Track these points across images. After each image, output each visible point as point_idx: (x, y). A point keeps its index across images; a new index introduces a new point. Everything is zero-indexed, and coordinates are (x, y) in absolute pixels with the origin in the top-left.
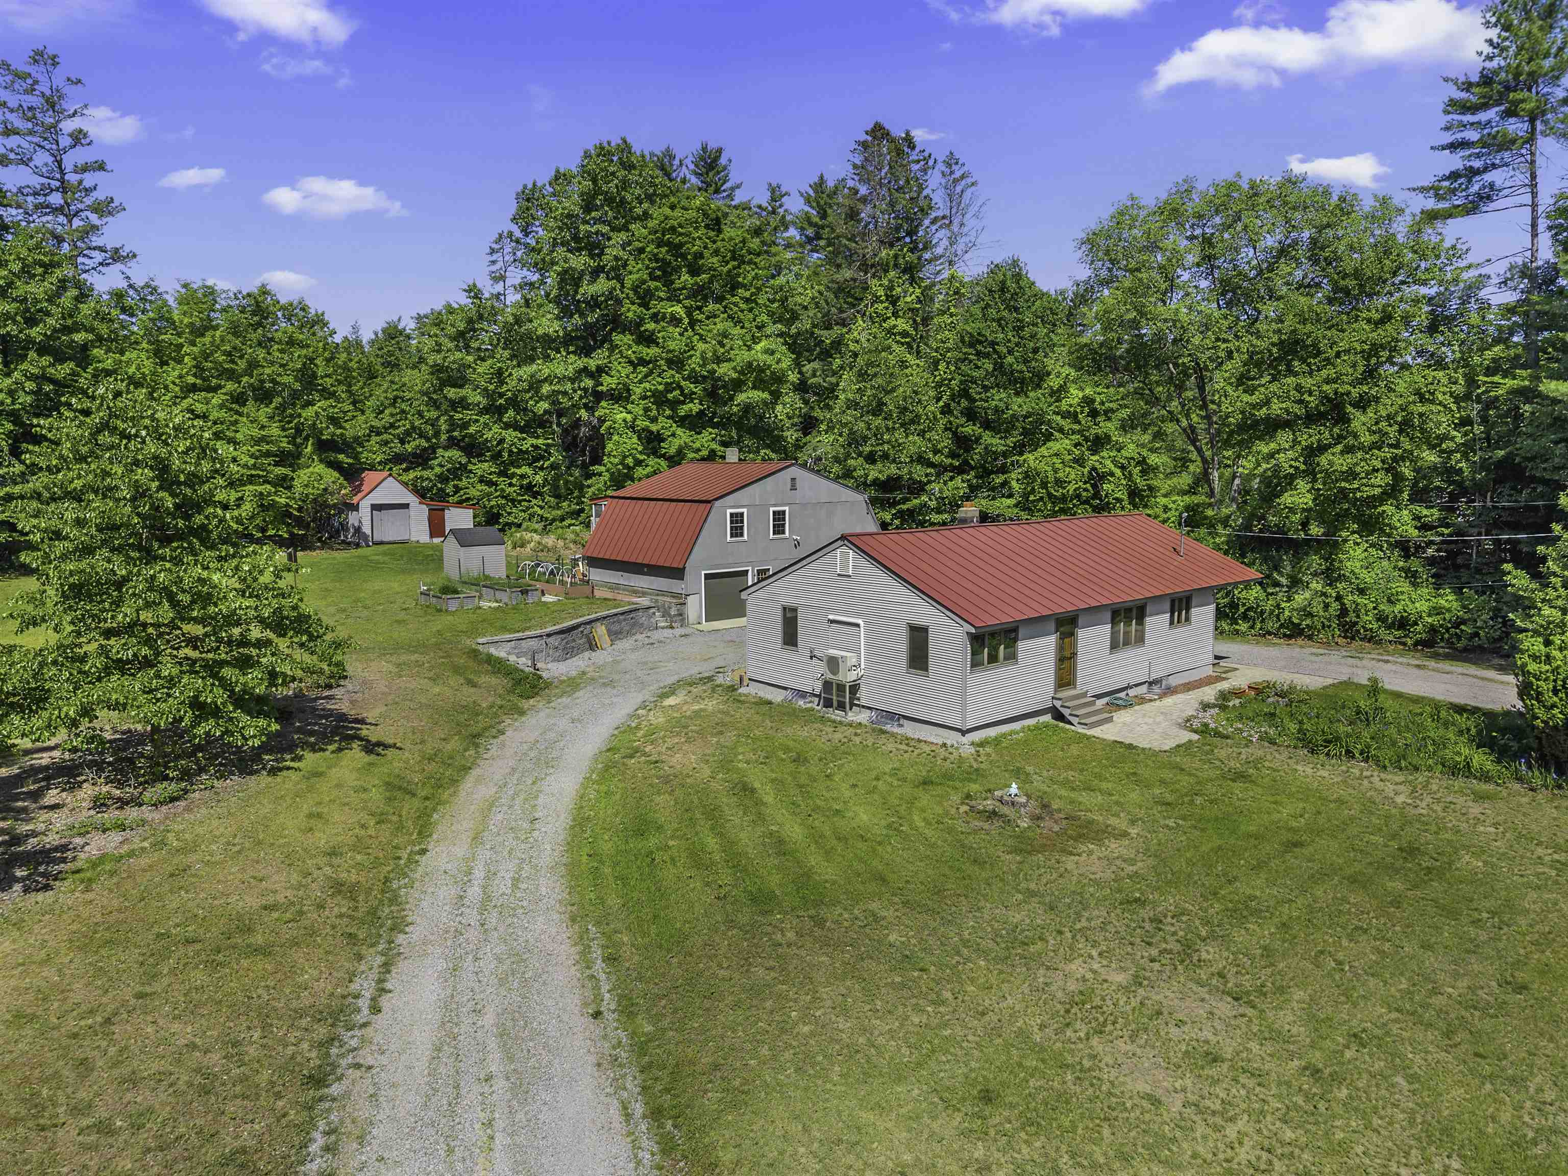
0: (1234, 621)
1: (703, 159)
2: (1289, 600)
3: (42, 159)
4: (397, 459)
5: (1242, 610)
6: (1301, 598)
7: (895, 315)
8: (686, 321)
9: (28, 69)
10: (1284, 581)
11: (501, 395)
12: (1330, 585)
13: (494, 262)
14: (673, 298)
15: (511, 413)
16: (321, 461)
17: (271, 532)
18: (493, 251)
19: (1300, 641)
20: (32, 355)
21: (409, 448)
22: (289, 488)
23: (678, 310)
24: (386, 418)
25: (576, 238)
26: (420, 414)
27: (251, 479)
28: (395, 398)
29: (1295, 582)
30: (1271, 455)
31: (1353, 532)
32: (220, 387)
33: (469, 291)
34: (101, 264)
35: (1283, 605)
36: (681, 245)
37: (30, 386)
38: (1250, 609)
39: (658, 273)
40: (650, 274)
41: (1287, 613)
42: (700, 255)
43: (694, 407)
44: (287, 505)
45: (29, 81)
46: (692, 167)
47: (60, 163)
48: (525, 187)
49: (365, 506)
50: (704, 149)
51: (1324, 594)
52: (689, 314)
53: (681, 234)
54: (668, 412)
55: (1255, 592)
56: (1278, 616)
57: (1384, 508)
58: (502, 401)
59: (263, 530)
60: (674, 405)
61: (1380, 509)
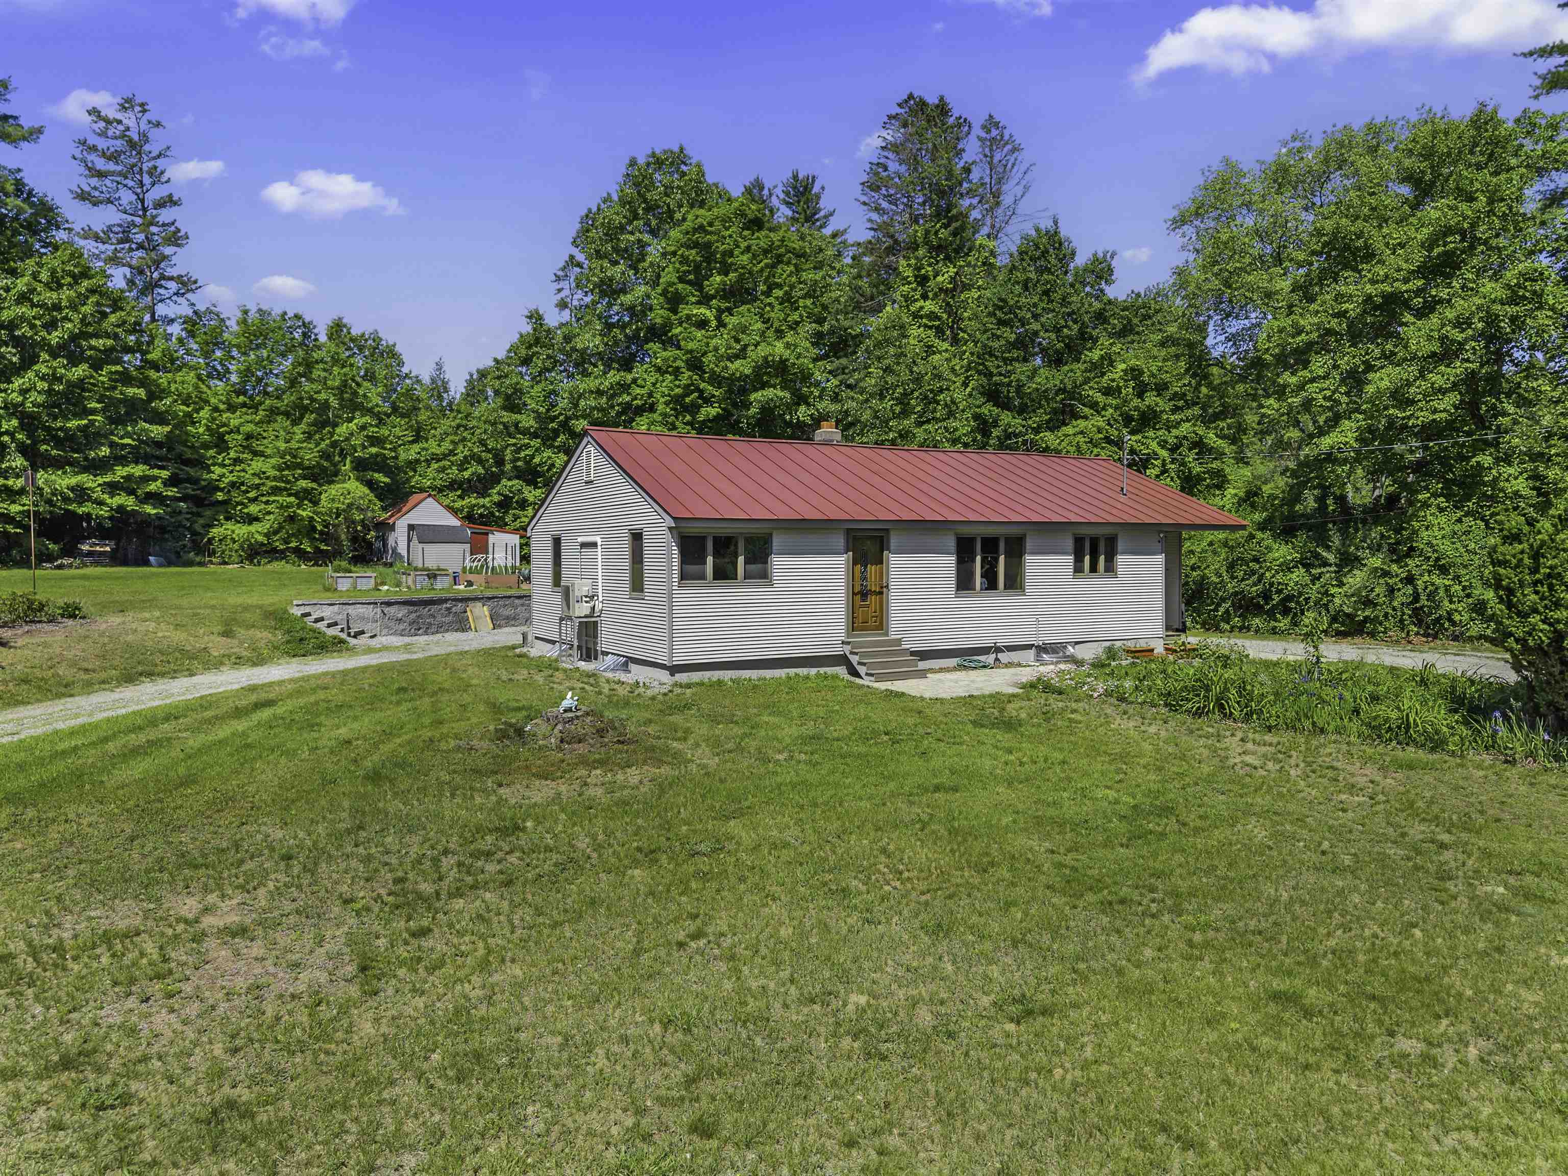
0: (1271, 615)
1: (795, 188)
2: (1341, 584)
3: (127, 197)
4: (453, 485)
5: (1276, 598)
6: (1356, 579)
7: (925, 297)
8: (714, 323)
9: (119, 116)
10: (1331, 557)
11: (553, 419)
12: (1396, 561)
13: (560, 290)
14: (705, 300)
15: (562, 438)
16: (357, 479)
17: (293, 545)
18: (558, 279)
19: (1358, 640)
20: (44, 356)
21: (466, 474)
22: (316, 503)
23: (709, 314)
24: (447, 445)
25: (616, 250)
26: (482, 443)
27: (276, 491)
28: (458, 426)
29: (1348, 561)
30: (1301, 387)
31: (1435, 495)
32: (261, 403)
33: (530, 317)
34: (176, 294)
35: (1333, 591)
36: (710, 244)
37: (42, 385)
38: (1289, 598)
39: (692, 277)
40: (679, 278)
41: (1337, 601)
42: (731, 254)
43: (713, 411)
44: (311, 519)
45: (121, 128)
46: (782, 196)
47: (143, 202)
48: (590, 211)
49: (402, 525)
50: (795, 177)
51: (1386, 574)
52: (718, 318)
53: (711, 233)
54: (688, 418)
55: (1298, 575)
56: (1326, 606)
57: (1479, 458)
58: (554, 425)
59: (286, 541)
60: (693, 409)
61: (1473, 461)
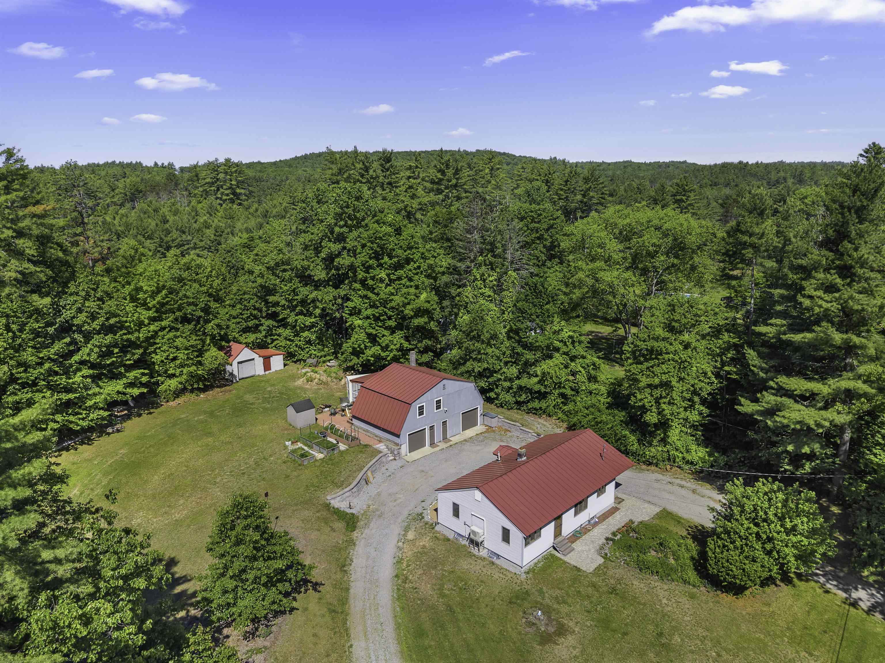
8: (387, 279)
11: (295, 300)
15: (300, 308)
17: (196, 386)
22: (202, 365)
23: (383, 275)
35: (647, 453)
36: (384, 245)
39: (373, 255)
40: (369, 257)
41: (648, 457)
44: (203, 374)
49: (235, 363)
52: (388, 276)
58: (295, 303)
59: (192, 385)
